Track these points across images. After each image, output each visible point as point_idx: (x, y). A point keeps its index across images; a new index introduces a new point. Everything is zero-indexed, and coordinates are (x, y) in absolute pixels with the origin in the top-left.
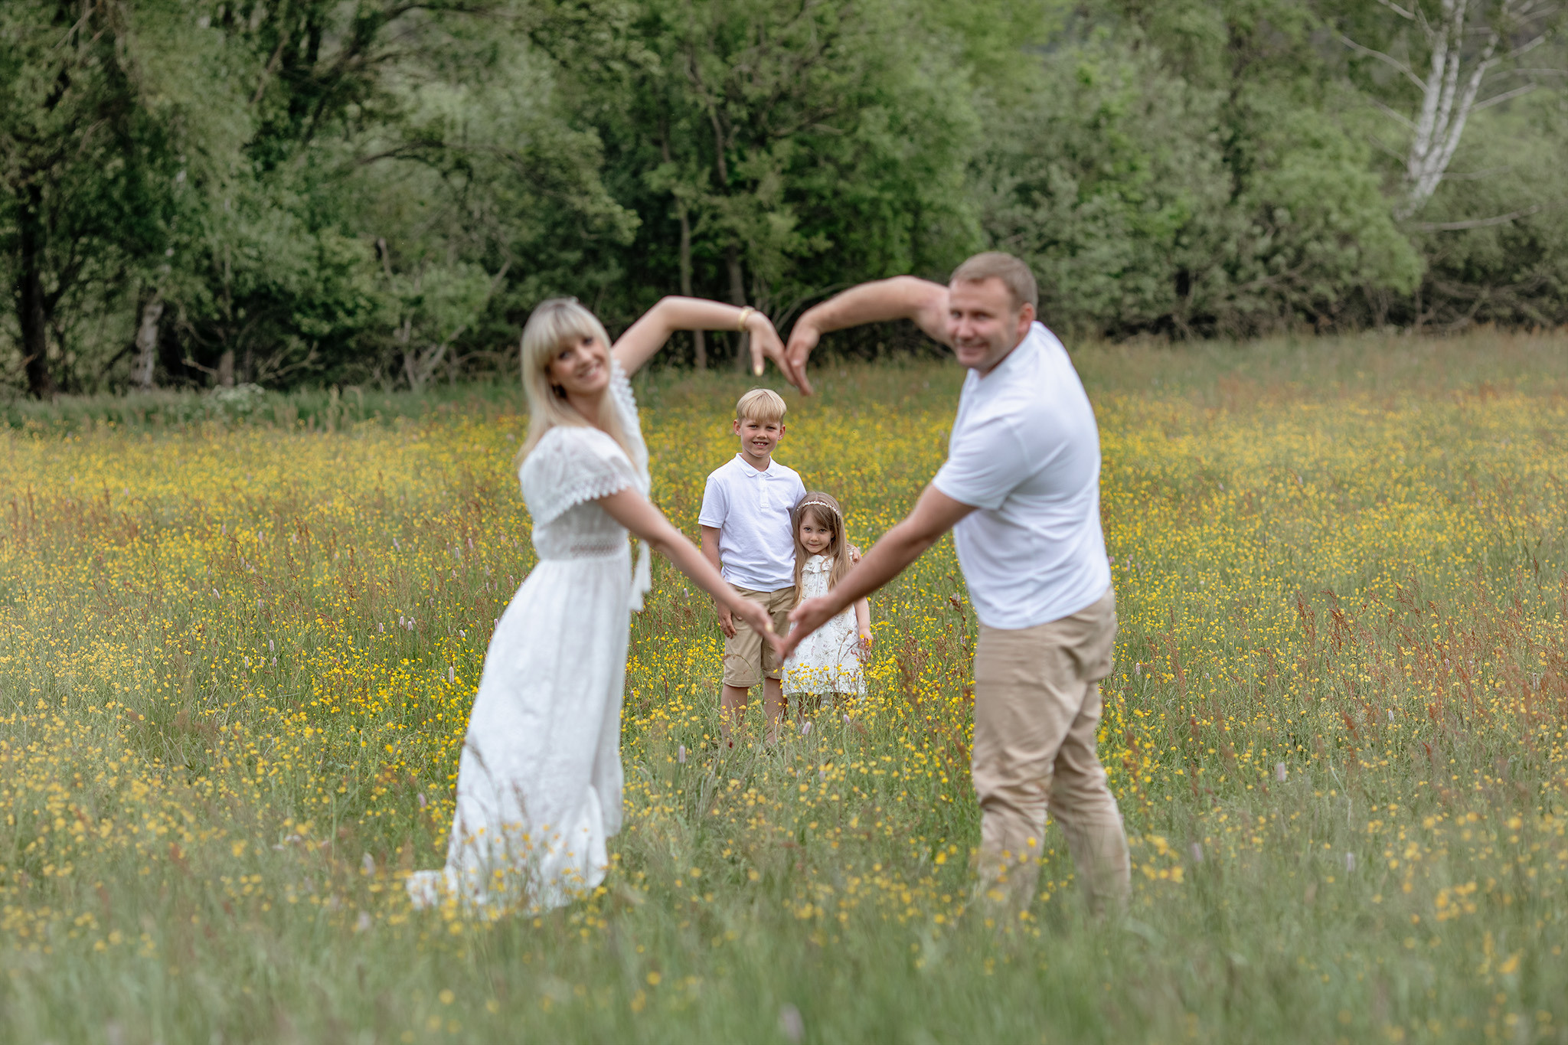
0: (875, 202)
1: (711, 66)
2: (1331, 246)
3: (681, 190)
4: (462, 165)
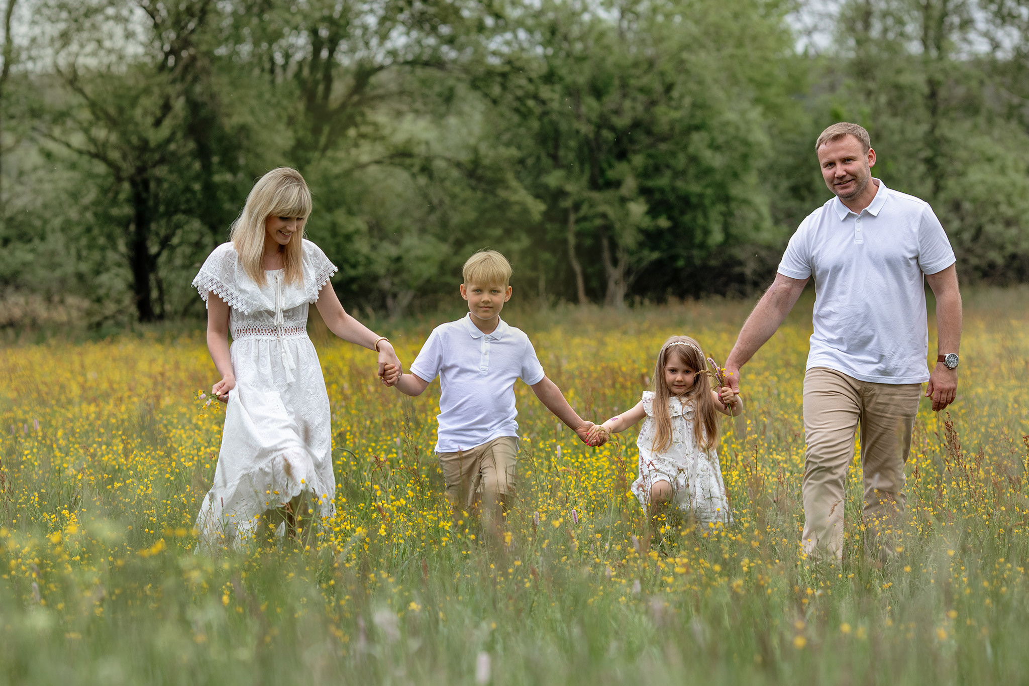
0: (701, 196)
1: (590, 105)
2: (1000, 227)
3: (570, 187)
4: (426, 169)
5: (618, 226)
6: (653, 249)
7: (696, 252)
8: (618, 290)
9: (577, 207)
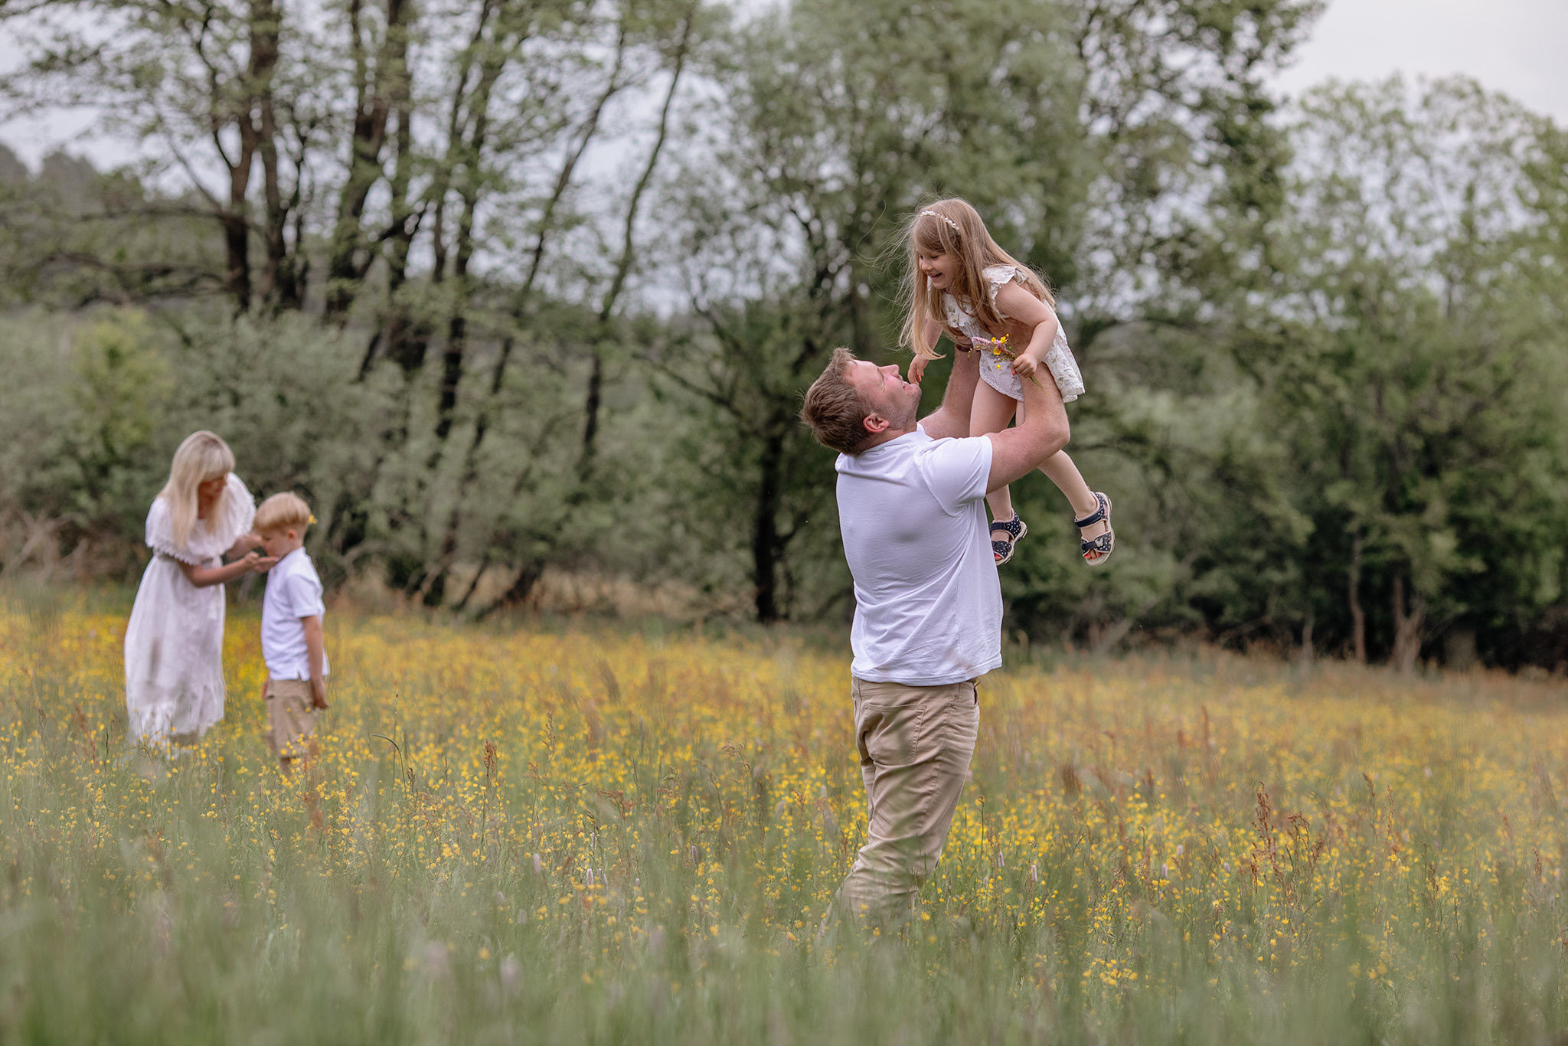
0: (1530, 535)
1: (1396, 399)
3: (1358, 506)
4: (1162, 463)
5: (1416, 563)
6: (1460, 599)
7: (1520, 609)
8: (1407, 648)
9: (1364, 531)
